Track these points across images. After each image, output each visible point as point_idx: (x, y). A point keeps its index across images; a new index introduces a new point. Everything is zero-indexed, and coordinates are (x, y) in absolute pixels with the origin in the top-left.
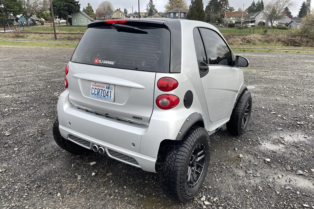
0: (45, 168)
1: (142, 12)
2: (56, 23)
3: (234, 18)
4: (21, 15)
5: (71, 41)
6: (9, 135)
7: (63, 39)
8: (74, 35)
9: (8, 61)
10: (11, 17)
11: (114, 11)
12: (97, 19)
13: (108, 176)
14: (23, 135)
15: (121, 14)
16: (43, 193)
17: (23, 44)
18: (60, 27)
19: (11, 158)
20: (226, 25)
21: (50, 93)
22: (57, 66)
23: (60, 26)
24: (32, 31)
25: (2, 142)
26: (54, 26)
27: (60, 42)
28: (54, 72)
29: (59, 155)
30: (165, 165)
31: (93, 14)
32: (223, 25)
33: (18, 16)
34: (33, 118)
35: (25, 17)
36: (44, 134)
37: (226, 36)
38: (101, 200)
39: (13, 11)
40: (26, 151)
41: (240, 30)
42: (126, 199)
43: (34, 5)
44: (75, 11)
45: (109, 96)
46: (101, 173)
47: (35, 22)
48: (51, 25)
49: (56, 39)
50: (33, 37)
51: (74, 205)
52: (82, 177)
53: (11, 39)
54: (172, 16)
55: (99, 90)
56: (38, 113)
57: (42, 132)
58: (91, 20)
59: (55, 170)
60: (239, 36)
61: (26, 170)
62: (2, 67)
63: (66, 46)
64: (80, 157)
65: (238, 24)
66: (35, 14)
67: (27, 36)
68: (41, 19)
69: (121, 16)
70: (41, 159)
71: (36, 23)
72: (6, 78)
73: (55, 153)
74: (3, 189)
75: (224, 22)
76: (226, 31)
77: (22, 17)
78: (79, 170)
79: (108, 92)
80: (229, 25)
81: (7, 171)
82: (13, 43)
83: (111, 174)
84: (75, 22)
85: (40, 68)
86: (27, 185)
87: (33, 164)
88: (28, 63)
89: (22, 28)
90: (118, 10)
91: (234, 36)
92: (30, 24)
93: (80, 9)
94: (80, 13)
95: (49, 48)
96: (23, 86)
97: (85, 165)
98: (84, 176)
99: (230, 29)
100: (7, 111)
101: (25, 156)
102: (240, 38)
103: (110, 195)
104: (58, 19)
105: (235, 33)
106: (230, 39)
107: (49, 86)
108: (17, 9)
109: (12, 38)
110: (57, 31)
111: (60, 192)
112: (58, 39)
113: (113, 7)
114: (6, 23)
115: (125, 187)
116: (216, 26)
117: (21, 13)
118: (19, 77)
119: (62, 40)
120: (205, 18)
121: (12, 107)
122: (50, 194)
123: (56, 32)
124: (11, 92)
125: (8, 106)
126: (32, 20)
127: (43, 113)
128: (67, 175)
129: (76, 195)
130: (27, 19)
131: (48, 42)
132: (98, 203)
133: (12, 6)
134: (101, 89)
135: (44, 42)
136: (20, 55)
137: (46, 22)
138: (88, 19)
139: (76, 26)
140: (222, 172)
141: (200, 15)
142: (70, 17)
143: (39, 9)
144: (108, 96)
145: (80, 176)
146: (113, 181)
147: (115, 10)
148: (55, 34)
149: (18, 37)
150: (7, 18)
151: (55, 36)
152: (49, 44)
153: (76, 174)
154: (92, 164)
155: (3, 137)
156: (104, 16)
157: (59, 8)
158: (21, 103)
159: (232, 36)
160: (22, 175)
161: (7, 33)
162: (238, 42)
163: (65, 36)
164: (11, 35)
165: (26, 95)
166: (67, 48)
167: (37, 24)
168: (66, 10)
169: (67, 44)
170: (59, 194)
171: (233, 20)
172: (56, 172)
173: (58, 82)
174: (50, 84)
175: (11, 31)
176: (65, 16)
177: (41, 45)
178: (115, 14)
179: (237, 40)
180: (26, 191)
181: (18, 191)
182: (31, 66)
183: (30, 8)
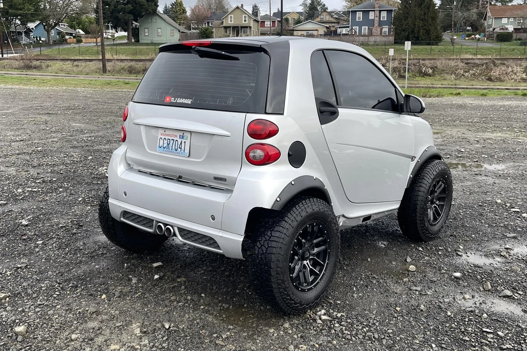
0: (84, 268)
1: (292, 11)
2: (107, 38)
3: (511, 20)
4: (38, 22)
5: (135, 75)
6: (27, 225)
7: (119, 72)
8: (141, 63)
9: (13, 114)
10: (15, 27)
11: (230, 10)
12: (193, 29)
13: (179, 282)
14: (49, 226)
15: (245, 17)
16: (81, 294)
17: (39, 83)
18: (115, 47)
19: (33, 253)
20: (490, 37)
21: (92, 168)
22: (104, 123)
23: (114, 45)
24: (58, 56)
25: (17, 233)
26: (103, 45)
27: (113, 78)
28: (100, 134)
29: (104, 253)
30: (256, 247)
31: (186, 18)
32: (484, 36)
33: (31, 25)
34: (64, 204)
35: (44, 27)
36: (82, 226)
37: (485, 61)
38: (164, 306)
39: (20, 15)
40: (54, 245)
41: (524, 47)
42: (202, 307)
43: (63, 3)
44: (147, 14)
45: (183, 148)
46: (168, 277)
47: (63, 37)
48: (97, 43)
49: (106, 73)
50: (58, 69)
51: (124, 309)
52: (139, 281)
53: (16, 72)
54: (359, 18)
55: (169, 140)
56: (71, 198)
57: (78, 224)
58: (179, 31)
59: (99, 270)
60: (519, 62)
61: (56, 267)
62: (3, 124)
63: (124, 85)
64: (138, 257)
65: (522, 34)
66: (66, 21)
67: (48, 66)
68: (77, 30)
69: (245, 21)
70: (79, 255)
71: (66, 40)
72: (13, 144)
73: (98, 250)
74: (24, 286)
75: (485, 28)
76: (489, 49)
77: (39, 27)
78: (135, 271)
79: (181, 143)
80: (498, 36)
81: (28, 267)
82: (20, 81)
83: (184, 279)
84: (146, 36)
85: (73, 127)
86: (59, 284)
87: (67, 261)
88: (50, 118)
89: (39, 49)
90: (238, 8)
91: (505, 62)
92: (54, 41)
93: (157, 9)
94: (157, 17)
95: (90, 90)
96: (44, 156)
97: (145, 266)
98: (141, 280)
99: (498, 46)
100: (20, 192)
101: (54, 251)
102: (521, 66)
103: (178, 302)
104: (110, 31)
105: (512, 54)
106: (496, 68)
107: (90, 157)
108: (29, 10)
109: (16, 70)
110: (108, 56)
111: (106, 294)
112: (109, 72)
113: (229, 3)
114: (5, 38)
115: (203, 295)
116: (467, 38)
117: (37, 20)
118: (37, 142)
119: (117, 73)
120: (438, 21)
121: (28, 187)
122: (91, 295)
123: (106, 58)
124: (24, 165)
125: (21, 185)
126: (59, 33)
127: (79, 197)
128: (117, 276)
129: (128, 298)
130: (48, 32)
131: (88, 77)
132: (160, 310)
133: (20, 4)
134: (172, 140)
135: (82, 77)
136: (34, 103)
137: (86, 38)
138: (173, 29)
139: (147, 44)
140: (367, 286)
141: (425, 14)
142: (136, 26)
143: (73, 11)
144: (181, 148)
145: (136, 279)
146: (186, 288)
147: (232, 9)
148: (104, 61)
149: (29, 67)
150: (8, 28)
151: (104, 66)
152: (90, 82)
153: (130, 276)
154: (155, 265)
155: (18, 227)
156: (208, 23)
157: (115, 7)
158: (44, 181)
159: (499, 62)
160: (50, 273)
161: (8, 61)
162: (515, 74)
163: (123, 64)
164: (16, 64)
165: (50, 170)
166: (126, 90)
167: (68, 41)
168: (128, 10)
169: (127, 81)
170: (104, 296)
171: (507, 24)
172: (100, 273)
173: (107, 150)
174: (92, 154)
175: (16, 55)
176: (126, 23)
177: (74, 84)
178: (231, 17)
179: (512, 71)
180: (57, 290)
181: (46, 289)
182: (57, 123)
183: (56, 8)
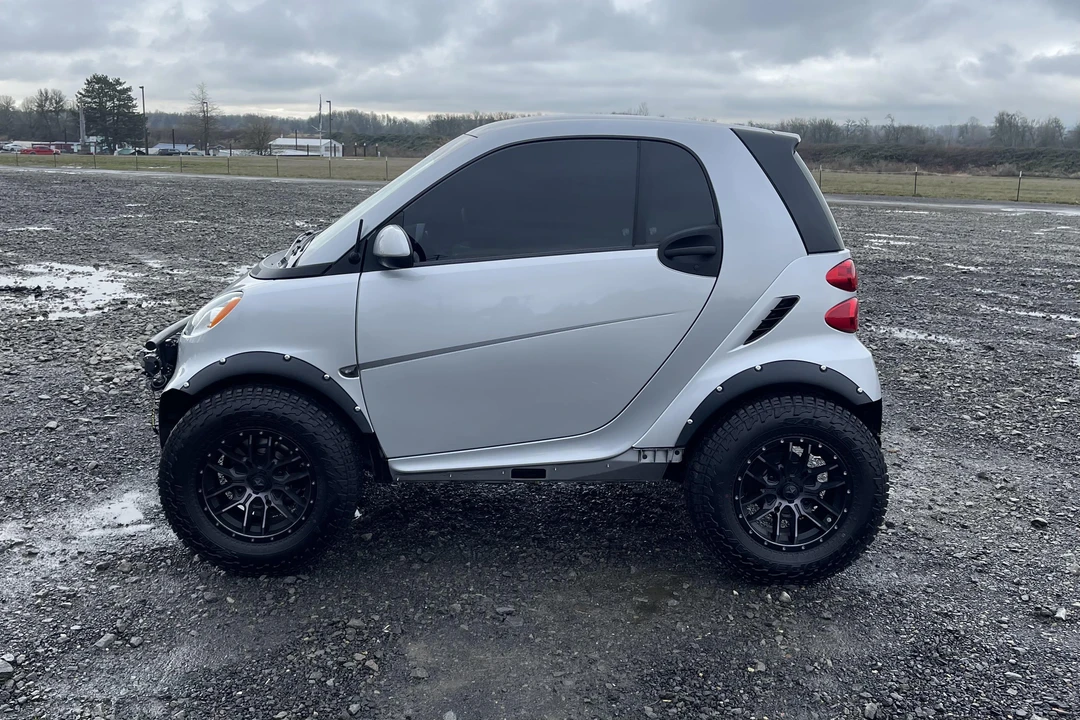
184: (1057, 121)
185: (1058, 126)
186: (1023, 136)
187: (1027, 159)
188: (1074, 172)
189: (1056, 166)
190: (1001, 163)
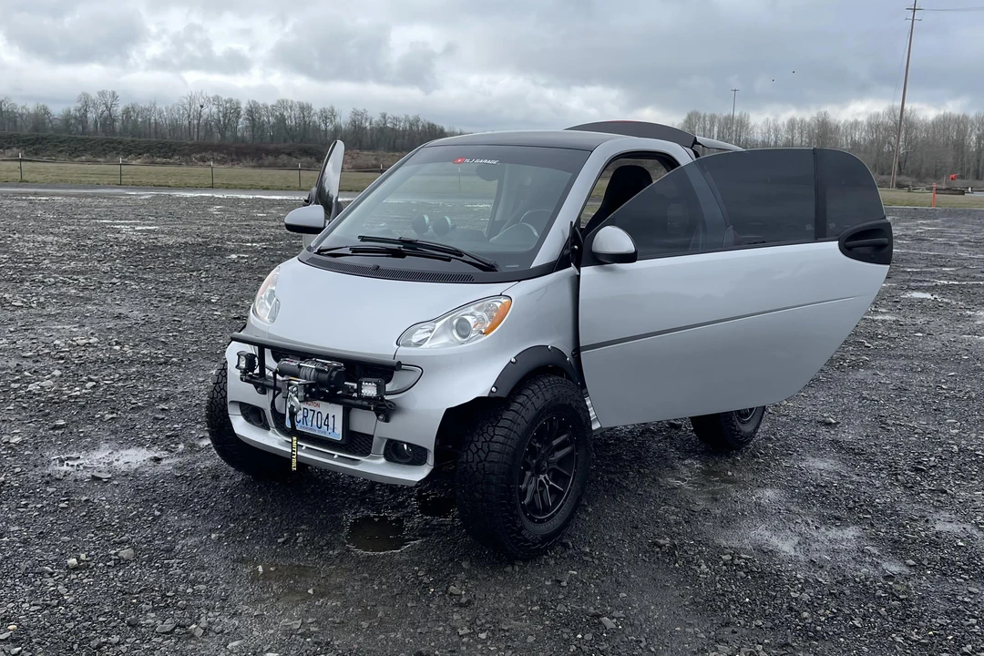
184: (45, 109)
185: (47, 112)
186: (15, 121)
187: (33, 144)
188: (78, 156)
189: (61, 151)
190: (8, 148)
